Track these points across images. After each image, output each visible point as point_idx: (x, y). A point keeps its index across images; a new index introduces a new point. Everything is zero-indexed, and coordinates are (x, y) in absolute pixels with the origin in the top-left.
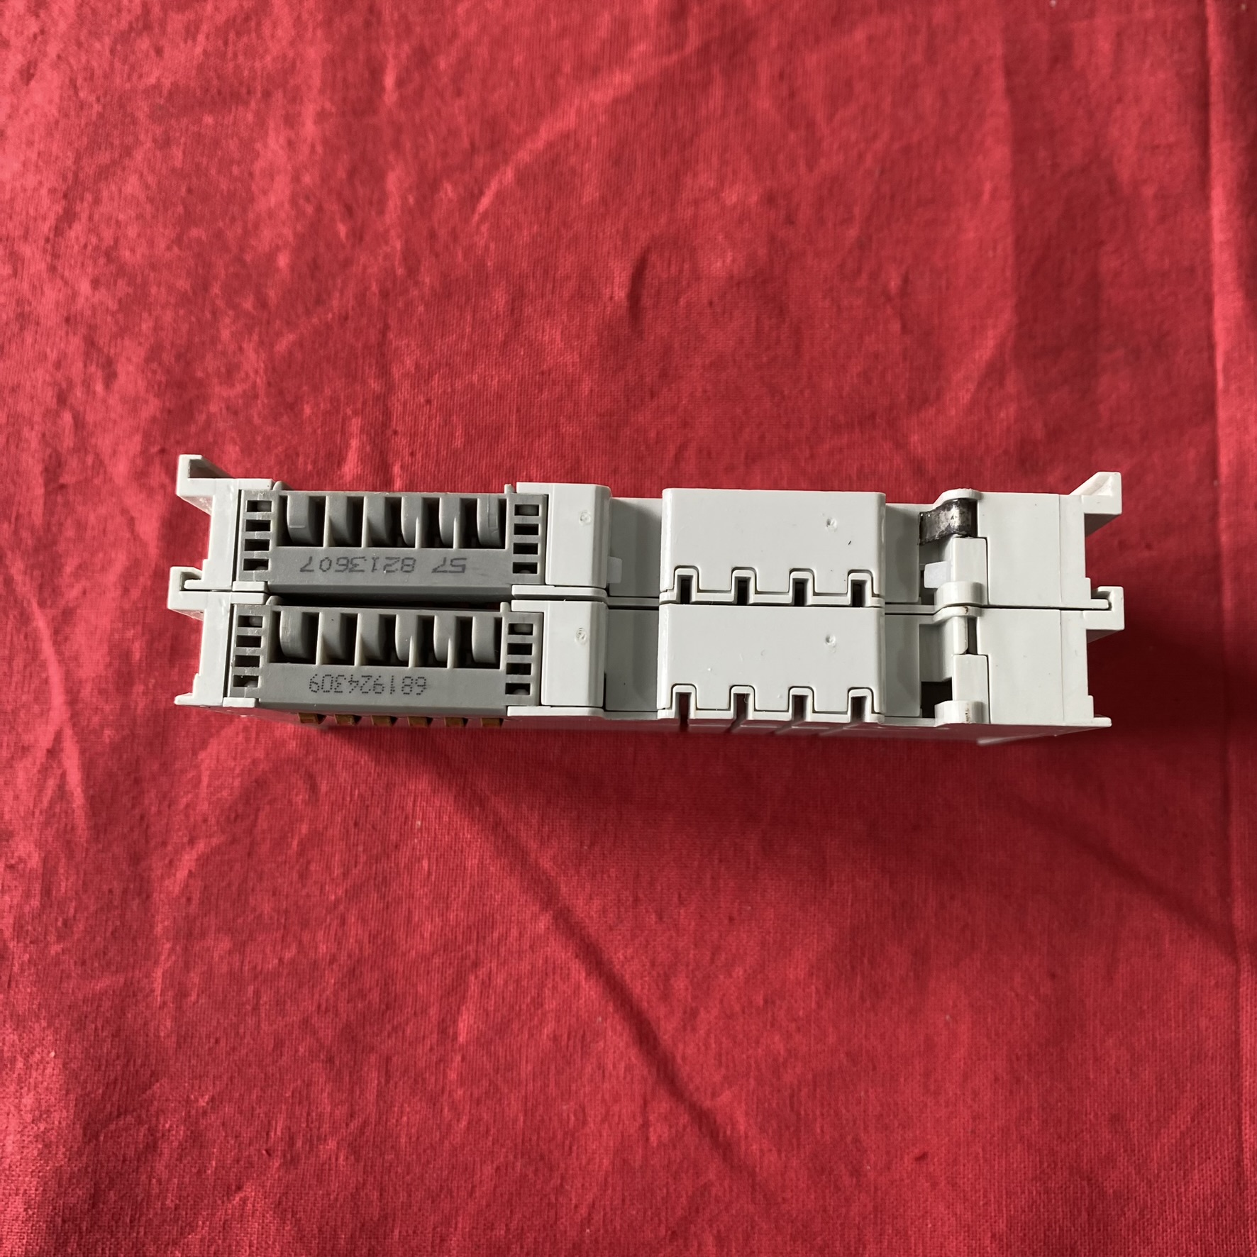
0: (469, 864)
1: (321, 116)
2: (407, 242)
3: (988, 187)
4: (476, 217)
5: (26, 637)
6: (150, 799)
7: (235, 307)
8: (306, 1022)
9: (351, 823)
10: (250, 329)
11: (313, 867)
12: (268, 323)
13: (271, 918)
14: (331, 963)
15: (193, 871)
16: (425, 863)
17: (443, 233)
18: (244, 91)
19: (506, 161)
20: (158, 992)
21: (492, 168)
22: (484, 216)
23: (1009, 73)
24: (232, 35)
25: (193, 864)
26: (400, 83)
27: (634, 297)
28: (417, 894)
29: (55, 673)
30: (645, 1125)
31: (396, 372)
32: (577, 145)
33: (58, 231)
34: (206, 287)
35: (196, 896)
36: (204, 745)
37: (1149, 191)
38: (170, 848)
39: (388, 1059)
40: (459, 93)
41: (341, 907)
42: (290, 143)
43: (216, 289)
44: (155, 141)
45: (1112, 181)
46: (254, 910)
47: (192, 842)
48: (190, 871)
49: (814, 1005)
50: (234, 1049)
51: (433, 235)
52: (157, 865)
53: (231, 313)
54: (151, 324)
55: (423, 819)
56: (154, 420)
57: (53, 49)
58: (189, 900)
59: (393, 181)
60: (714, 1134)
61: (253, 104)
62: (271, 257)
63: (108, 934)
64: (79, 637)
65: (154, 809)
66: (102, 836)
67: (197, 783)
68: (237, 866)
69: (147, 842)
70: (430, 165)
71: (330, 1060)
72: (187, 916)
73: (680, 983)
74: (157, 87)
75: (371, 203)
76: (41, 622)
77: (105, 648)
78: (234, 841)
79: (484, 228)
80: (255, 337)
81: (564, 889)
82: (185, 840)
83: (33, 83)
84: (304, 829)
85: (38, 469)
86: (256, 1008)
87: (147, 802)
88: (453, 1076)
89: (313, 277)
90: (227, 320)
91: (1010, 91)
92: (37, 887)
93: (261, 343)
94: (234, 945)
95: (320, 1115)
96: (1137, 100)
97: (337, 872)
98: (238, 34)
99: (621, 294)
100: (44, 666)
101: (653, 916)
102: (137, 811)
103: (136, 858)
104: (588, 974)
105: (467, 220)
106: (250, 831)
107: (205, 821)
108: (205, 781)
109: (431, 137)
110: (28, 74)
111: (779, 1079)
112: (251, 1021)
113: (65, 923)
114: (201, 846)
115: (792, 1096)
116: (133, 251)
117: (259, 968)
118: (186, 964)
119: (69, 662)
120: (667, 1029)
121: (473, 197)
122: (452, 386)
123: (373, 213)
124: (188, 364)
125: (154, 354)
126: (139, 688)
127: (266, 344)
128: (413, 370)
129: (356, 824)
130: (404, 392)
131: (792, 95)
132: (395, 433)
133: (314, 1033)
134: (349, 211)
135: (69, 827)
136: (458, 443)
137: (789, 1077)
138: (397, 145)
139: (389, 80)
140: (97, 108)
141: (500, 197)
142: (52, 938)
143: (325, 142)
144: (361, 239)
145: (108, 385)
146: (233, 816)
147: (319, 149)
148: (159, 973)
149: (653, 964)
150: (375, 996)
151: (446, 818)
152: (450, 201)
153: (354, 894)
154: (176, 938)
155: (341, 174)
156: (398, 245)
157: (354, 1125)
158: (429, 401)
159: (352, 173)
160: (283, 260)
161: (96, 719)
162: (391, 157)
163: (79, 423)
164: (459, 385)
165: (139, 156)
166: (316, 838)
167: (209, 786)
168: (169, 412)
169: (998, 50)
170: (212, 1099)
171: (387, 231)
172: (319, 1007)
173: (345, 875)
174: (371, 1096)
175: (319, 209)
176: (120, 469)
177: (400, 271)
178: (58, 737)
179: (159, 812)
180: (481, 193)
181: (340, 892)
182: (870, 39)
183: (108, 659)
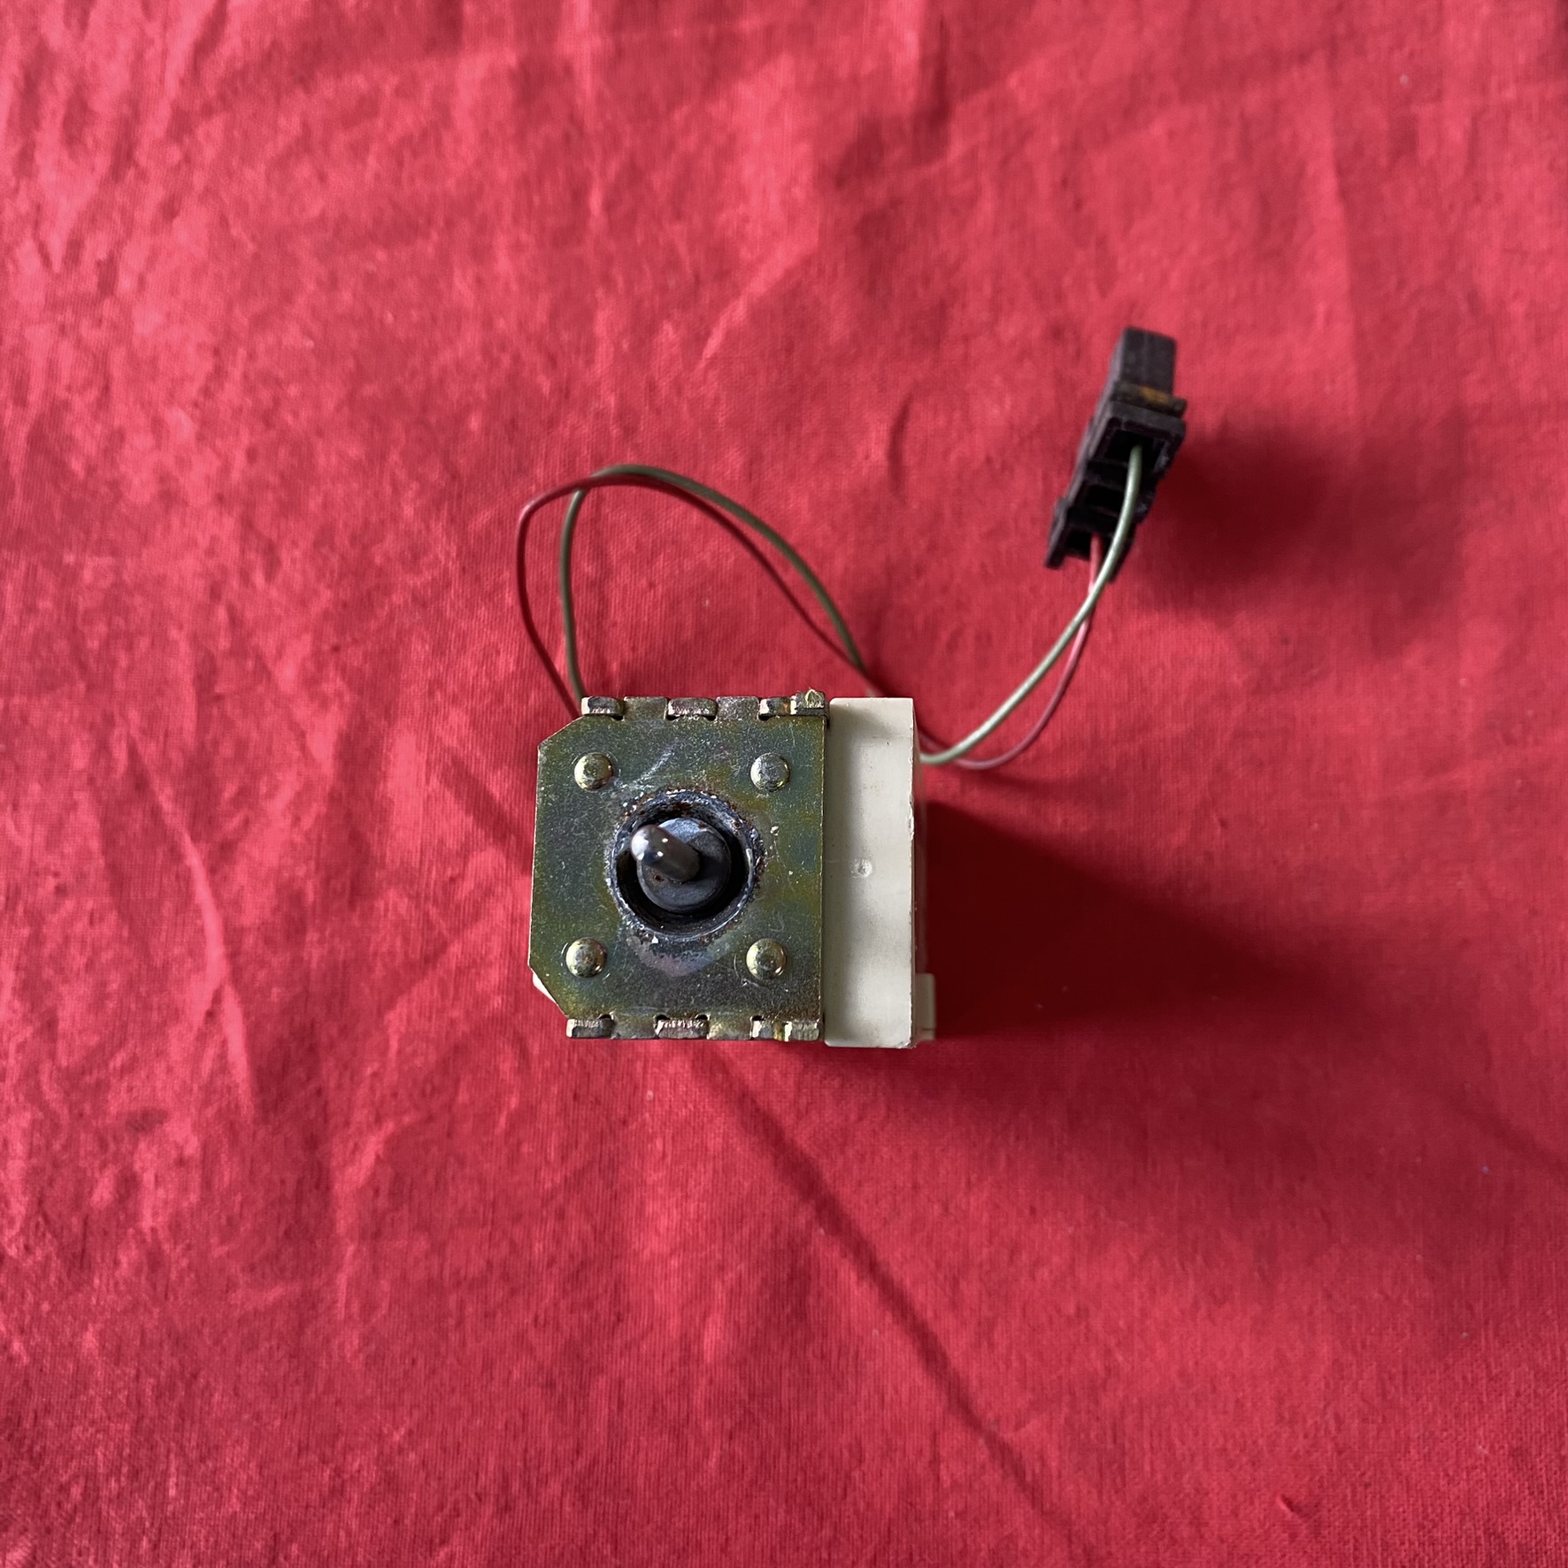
0: (711, 1144)
1: (517, 247)
2: (622, 398)
3: (1321, 308)
4: (702, 365)
5: (177, 877)
6: (329, 1071)
7: (419, 478)
8: (520, 1337)
9: (570, 1095)
10: (438, 504)
11: (525, 1149)
12: (460, 496)
13: (475, 1211)
14: (550, 1265)
15: (382, 1156)
16: (659, 1144)
17: (664, 385)
18: (421, 221)
19: (737, 295)
20: (341, 1304)
21: (719, 305)
22: (713, 361)
23: (1341, 172)
24: (407, 154)
25: (380, 1146)
26: (608, 206)
27: (895, 455)
28: (650, 1181)
29: (212, 923)
30: (935, 1461)
31: (614, 553)
32: (821, 272)
33: (206, 392)
34: (383, 457)
35: (385, 1188)
36: (391, 1004)
37: (1518, 309)
38: (352, 1129)
39: (620, 1383)
40: (678, 215)
41: (560, 1198)
42: (479, 281)
43: (394, 457)
44: (319, 283)
45: (1473, 297)
46: (455, 1201)
47: (379, 1120)
48: (378, 1157)
49: (1137, 1314)
50: (433, 1371)
51: (652, 387)
52: (337, 1149)
53: (415, 486)
54: (320, 500)
55: (655, 1089)
56: (326, 615)
57: (199, 180)
58: (377, 1191)
59: (603, 323)
60: (1019, 1472)
61: (435, 236)
62: (460, 419)
63: (281, 1234)
64: (240, 875)
65: (332, 1083)
66: (272, 1115)
67: (384, 1051)
68: (434, 1149)
69: (326, 1120)
70: (646, 304)
71: (551, 1385)
72: (375, 1211)
73: (970, 1289)
74: (322, 218)
75: (578, 352)
76: (194, 859)
77: (272, 889)
78: (430, 1118)
79: (712, 375)
80: (445, 513)
81: (827, 1176)
82: (372, 1119)
83: (177, 222)
84: (514, 1102)
85: (188, 678)
86: (460, 1323)
87: (324, 1072)
88: (698, 1400)
89: (511, 441)
90: (410, 494)
91: (1343, 194)
92: (196, 1178)
93: (452, 520)
94: (432, 1245)
95: (540, 1453)
96: (1499, 197)
97: (553, 1155)
98: (415, 154)
99: (878, 453)
100: (198, 912)
101: (936, 1207)
102: (312, 1086)
103: (312, 1142)
104: (860, 1278)
105: (690, 366)
106: (449, 1107)
107: (395, 1095)
108: (394, 1045)
109: (646, 268)
110: (170, 210)
111: (1097, 1403)
112: (454, 1338)
113: (230, 1220)
114: (390, 1126)
115: (1114, 1426)
116: (296, 415)
117: (463, 1272)
118: (375, 1269)
119: (228, 906)
120: (957, 1346)
121: (701, 339)
122: (679, 567)
123: (581, 363)
124: (365, 548)
125: (325, 537)
126: (312, 936)
127: (458, 522)
128: (633, 549)
129: (575, 1097)
130: (623, 577)
131: (1078, 205)
132: (615, 624)
133: (531, 1350)
134: (552, 361)
135: (232, 1106)
136: (688, 634)
137: (1108, 1402)
138: (607, 280)
139: (595, 201)
140: (251, 248)
141: (731, 338)
142: (214, 1240)
143: (521, 279)
144: (567, 396)
145: (269, 577)
146: (428, 1088)
147: (514, 287)
148: (342, 1280)
149: (938, 1264)
150: (603, 1305)
151: (682, 1088)
152: (672, 345)
153: (575, 1183)
154: (363, 1237)
155: (541, 316)
156: (612, 400)
157: (581, 1464)
158: (651, 585)
159: (554, 315)
160: (475, 423)
161: (262, 975)
162: (600, 293)
163: (235, 621)
164: (688, 565)
165: (301, 300)
166: (527, 1113)
167: (399, 1052)
168: (345, 605)
169: (1326, 144)
170: (410, 1433)
171: (598, 384)
172: (536, 1319)
173: (564, 1159)
174: (600, 1428)
175: (516, 359)
176: (287, 674)
177: (615, 431)
178: (217, 998)
179: (339, 1086)
180: (708, 334)
181: (558, 1179)
182: (1171, 134)
183: (275, 903)
